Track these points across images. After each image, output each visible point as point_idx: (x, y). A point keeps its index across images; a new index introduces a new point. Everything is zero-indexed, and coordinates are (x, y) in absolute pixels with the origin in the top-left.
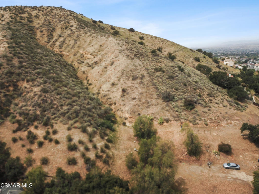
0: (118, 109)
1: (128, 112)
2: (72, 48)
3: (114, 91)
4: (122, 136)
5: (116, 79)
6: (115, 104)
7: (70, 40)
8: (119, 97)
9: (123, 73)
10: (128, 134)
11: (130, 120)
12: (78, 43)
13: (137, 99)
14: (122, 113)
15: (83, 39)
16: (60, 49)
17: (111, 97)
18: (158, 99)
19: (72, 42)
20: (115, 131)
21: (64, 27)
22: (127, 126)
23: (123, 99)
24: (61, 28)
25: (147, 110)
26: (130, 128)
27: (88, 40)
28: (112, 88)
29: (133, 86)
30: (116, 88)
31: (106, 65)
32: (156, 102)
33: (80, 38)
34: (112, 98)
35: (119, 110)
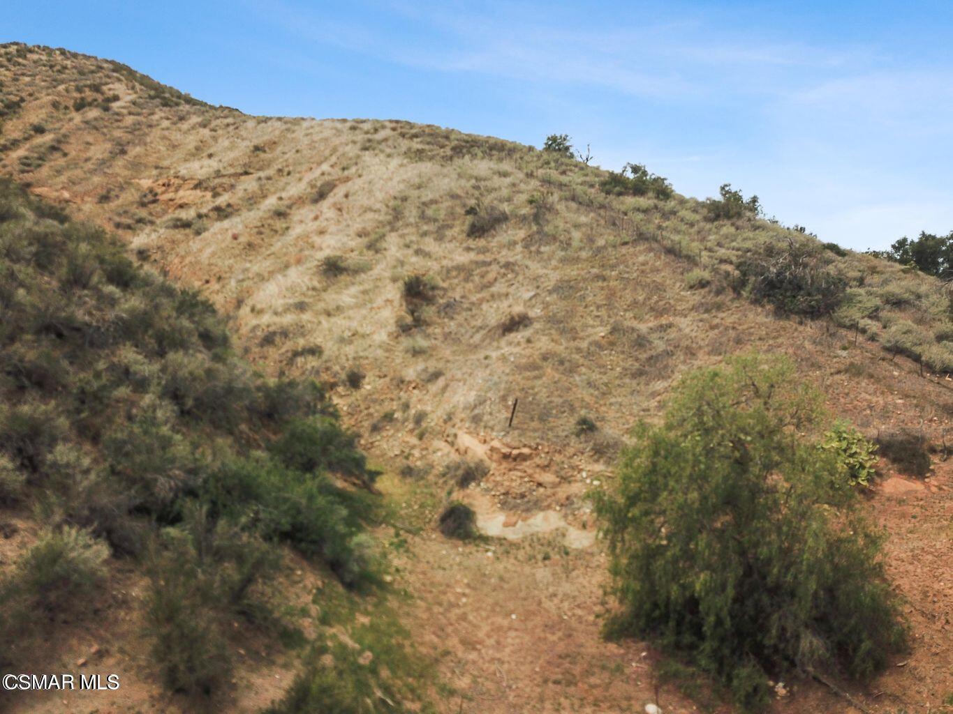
0: (377, 411)
1: (476, 419)
2: (93, 172)
3: (338, 308)
4: (469, 644)
5: (355, 243)
6: (354, 380)
7: (88, 143)
8: (382, 336)
9: (397, 214)
10: (527, 616)
11: (514, 480)
12: (134, 151)
13: (537, 326)
14: (421, 437)
15: (164, 138)
16: (23, 172)
17: (318, 339)
18: (719, 307)
19: (99, 150)
20: (383, 586)
21: (71, 103)
22: (486, 539)
23: (421, 342)
24: (55, 105)
25: (654, 394)
26: (521, 554)
27: (191, 141)
28: (325, 290)
29: (485, 264)
30: (353, 290)
31: (286, 202)
32: (712, 328)
33: (145, 134)
34: (330, 348)
35: (388, 417)
